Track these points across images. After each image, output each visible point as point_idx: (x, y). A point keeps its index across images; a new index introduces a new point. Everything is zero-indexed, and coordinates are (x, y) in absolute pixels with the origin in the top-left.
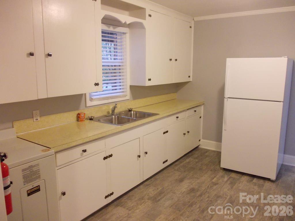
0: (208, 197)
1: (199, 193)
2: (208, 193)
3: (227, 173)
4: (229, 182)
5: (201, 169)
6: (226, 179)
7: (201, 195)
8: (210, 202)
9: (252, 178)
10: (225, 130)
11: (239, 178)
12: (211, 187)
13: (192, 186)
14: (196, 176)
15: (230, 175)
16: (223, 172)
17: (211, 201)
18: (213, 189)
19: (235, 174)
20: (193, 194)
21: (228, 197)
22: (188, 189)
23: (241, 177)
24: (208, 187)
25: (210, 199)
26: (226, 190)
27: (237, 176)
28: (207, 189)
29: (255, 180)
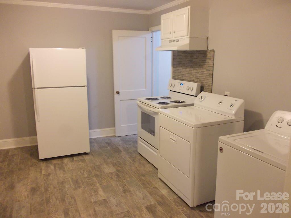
0: (54, 188)
1: (43, 189)
2: (51, 185)
3: (48, 162)
4: (57, 168)
5: (20, 169)
6: (52, 167)
7: (46, 190)
8: (60, 191)
9: (71, 157)
10: (38, 121)
11: (61, 162)
12: (47, 179)
13: (29, 187)
14: (23, 177)
15: (52, 163)
16: (44, 163)
17: (60, 189)
18: (51, 180)
19: (56, 160)
20: (38, 193)
21: (70, 179)
22: (28, 190)
23: (63, 161)
24: (45, 180)
25: (58, 188)
26: (62, 175)
27: (58, 161)
28: (46, 182)
29: (75, 158)
